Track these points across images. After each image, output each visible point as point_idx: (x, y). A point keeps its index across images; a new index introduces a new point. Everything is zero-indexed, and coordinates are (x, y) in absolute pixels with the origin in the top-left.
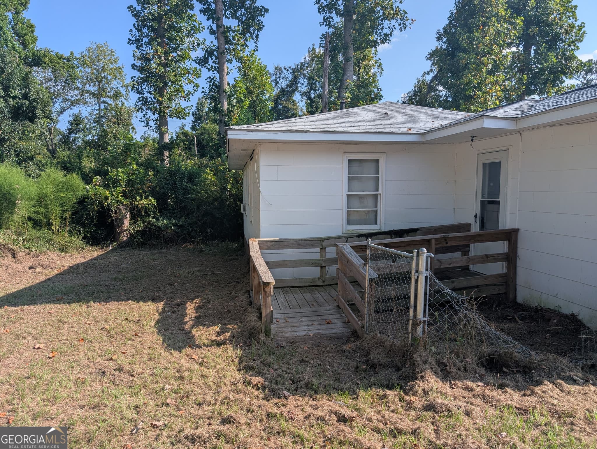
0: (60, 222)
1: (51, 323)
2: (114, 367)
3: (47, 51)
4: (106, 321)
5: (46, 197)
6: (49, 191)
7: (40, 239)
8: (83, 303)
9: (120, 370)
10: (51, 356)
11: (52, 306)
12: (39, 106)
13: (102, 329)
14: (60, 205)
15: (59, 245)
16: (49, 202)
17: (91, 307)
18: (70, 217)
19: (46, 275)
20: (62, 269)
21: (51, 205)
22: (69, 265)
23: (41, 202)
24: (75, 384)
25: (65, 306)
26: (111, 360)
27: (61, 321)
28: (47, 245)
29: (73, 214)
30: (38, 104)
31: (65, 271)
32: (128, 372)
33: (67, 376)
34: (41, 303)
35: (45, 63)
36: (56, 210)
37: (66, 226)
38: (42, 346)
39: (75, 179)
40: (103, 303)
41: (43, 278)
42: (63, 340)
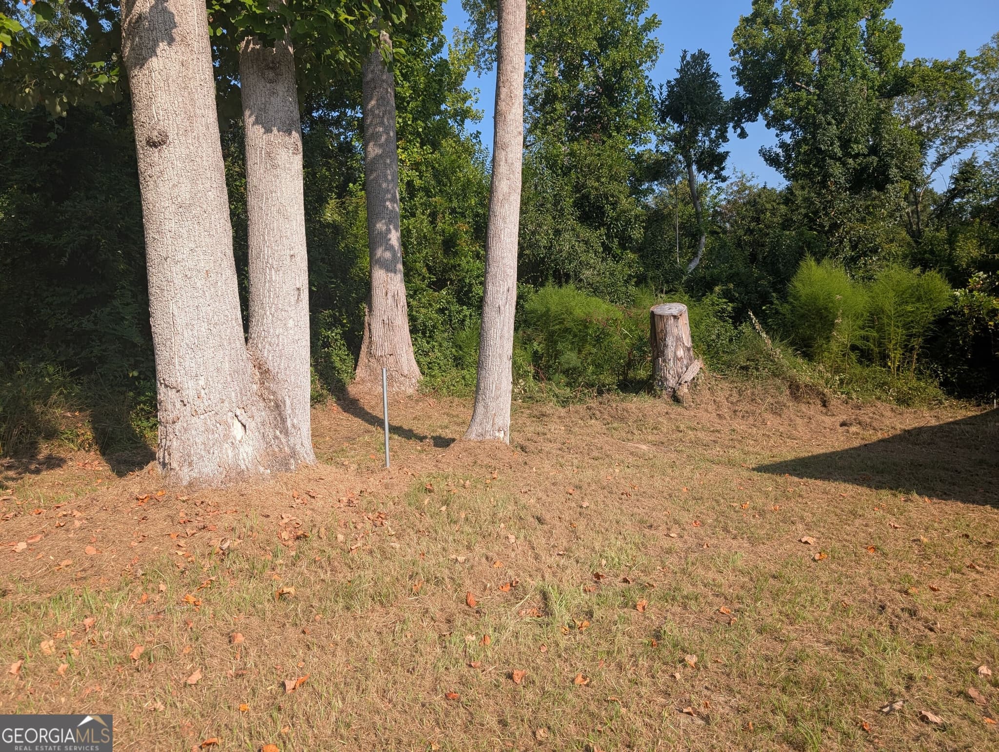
0: (903, 354)
1: (838, 511)
2: (906, 606)
3: (918, 63)
4: (926, 529)
5: (883, 312)
6: (889, 304)
7: (867, 381)
8: (900, 492)
9: (913, 613)
10: (817, 558)
11: (850, 487)
12: (894, 161)
13: (914, 541)
14: (904, 326)
15: (898, 392)
16: (886, 321)
17: (912, 501)
18: (921, 347)
19: (863, 439)
20: (891, 433)
21: (889, 325)
22: (903, 427)
23: (873, 321)
24: (833, 608)
25: (867, 491)
26: (906, 593)
27: (853, 513)
28: (878, 392)
29: (926, 341)
30: (893, 157)
31: (895, 437)
32: (927, 621)
33: (826, 592)
34: (835, 480)
35: (913, 86)
36: (897, 334)
37: (912, 362)
38: (811, 540)
39: (936, 280)
40: (935, 500)
41: (856, 443)
42: (846, 541)
